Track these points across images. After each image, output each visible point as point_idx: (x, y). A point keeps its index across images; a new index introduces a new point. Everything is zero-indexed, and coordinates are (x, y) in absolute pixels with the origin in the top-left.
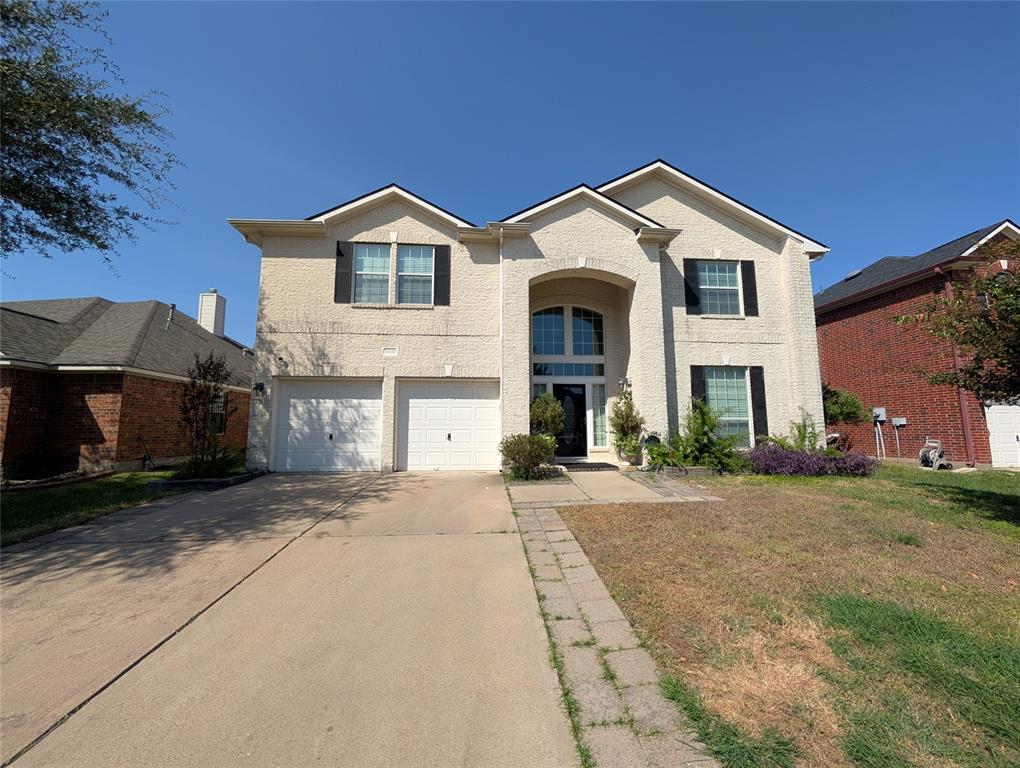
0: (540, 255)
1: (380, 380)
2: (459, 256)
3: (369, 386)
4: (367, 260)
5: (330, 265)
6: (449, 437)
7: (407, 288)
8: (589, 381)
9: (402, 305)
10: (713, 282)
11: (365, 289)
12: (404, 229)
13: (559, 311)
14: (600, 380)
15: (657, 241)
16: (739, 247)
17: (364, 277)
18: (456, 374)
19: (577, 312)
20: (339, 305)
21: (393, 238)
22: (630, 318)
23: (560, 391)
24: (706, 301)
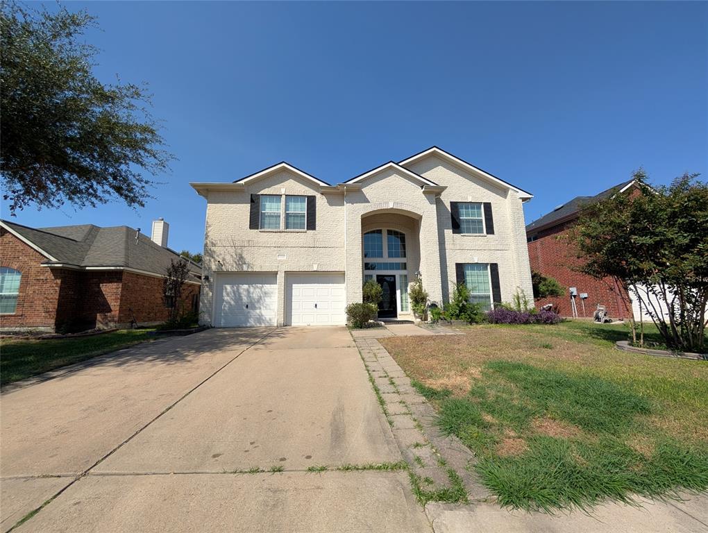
0: (368, 202)
1: (276, 273)
2: (321, 202)
3: (270, 277)
4: (268, 205)
5: (247, 207)
6: (316, 306)
7: (291, 220)
8: (398, 273)
9: (288, 230)
10: (467, 215)
11: (267, 220)
12: (289, 187)
13: (380, 232)
14: (403, 272)
15: (434, 193)
16: (483, 195)
17: (266, 214)
18: (319, 270)
19: (390, 232)
20: (252, 230)
21: (283, 191)
22: (420, 237)
23: (381, 279)
24: (464, 226)
